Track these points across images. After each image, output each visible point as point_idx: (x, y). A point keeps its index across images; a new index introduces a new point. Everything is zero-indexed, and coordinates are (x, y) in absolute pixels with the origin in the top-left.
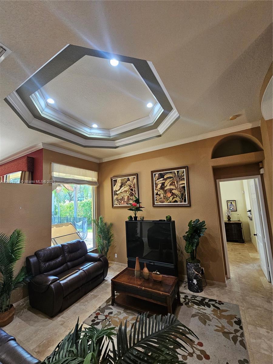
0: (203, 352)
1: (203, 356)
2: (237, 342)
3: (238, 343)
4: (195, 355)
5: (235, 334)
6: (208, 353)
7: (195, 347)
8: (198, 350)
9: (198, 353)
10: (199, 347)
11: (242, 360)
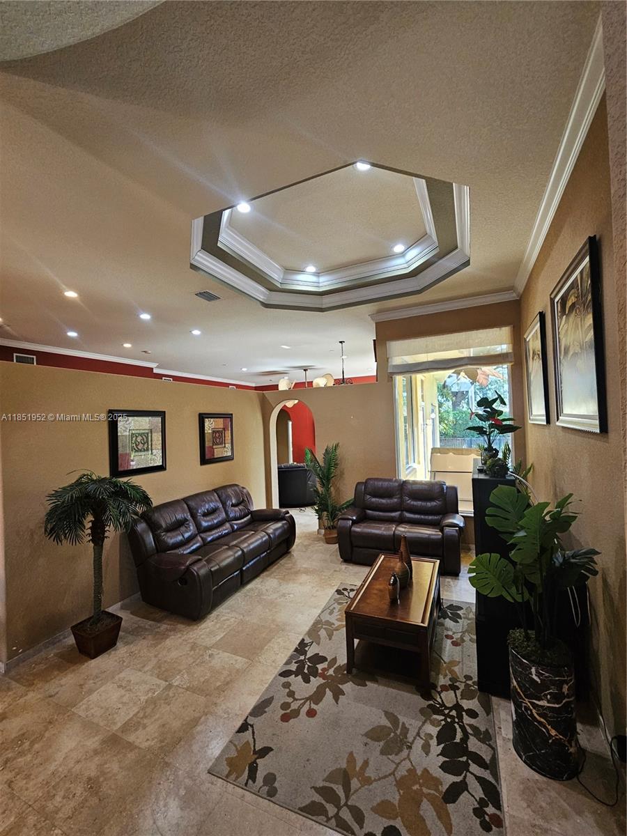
0: (296, 713)
1: (288, 711)
2: (320, 797)
3: (317, 798)
4: (290, 700)
5: (346, 804)
6: (292, 721)
7: (304, 703)
8: (299, 707)
9: (294, 706)
10: (305, 708)
11: (276, 785)
